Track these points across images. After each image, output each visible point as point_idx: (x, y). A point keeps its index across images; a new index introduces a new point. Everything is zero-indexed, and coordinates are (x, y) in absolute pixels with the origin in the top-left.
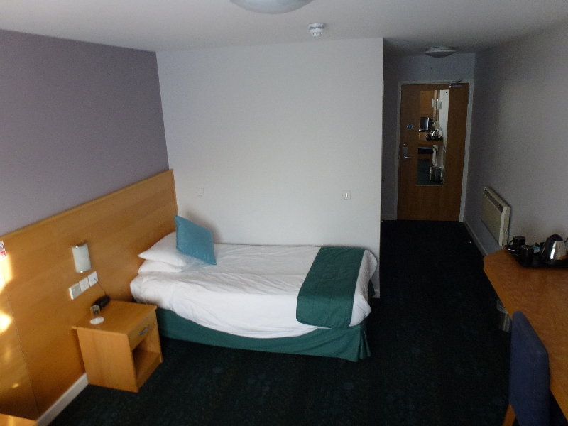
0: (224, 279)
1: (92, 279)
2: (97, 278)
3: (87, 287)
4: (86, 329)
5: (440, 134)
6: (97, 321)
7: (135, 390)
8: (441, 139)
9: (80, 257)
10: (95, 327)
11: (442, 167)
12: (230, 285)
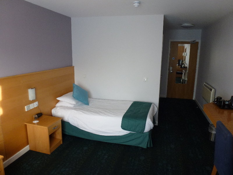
0: (92, 110)
1: (36, 104)
2: (38, 105)
3: (33, 108)
4: (31, 124)
5: (186, 65)
6: (36, 122)
7: (49, 153)
8: (186, 67)
9: (31, 94)
10: (34, 124)
11: (186, 79)
12: (94, 112)
